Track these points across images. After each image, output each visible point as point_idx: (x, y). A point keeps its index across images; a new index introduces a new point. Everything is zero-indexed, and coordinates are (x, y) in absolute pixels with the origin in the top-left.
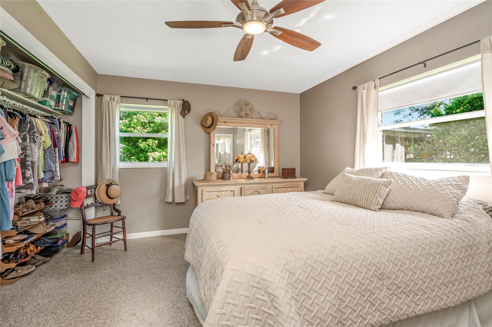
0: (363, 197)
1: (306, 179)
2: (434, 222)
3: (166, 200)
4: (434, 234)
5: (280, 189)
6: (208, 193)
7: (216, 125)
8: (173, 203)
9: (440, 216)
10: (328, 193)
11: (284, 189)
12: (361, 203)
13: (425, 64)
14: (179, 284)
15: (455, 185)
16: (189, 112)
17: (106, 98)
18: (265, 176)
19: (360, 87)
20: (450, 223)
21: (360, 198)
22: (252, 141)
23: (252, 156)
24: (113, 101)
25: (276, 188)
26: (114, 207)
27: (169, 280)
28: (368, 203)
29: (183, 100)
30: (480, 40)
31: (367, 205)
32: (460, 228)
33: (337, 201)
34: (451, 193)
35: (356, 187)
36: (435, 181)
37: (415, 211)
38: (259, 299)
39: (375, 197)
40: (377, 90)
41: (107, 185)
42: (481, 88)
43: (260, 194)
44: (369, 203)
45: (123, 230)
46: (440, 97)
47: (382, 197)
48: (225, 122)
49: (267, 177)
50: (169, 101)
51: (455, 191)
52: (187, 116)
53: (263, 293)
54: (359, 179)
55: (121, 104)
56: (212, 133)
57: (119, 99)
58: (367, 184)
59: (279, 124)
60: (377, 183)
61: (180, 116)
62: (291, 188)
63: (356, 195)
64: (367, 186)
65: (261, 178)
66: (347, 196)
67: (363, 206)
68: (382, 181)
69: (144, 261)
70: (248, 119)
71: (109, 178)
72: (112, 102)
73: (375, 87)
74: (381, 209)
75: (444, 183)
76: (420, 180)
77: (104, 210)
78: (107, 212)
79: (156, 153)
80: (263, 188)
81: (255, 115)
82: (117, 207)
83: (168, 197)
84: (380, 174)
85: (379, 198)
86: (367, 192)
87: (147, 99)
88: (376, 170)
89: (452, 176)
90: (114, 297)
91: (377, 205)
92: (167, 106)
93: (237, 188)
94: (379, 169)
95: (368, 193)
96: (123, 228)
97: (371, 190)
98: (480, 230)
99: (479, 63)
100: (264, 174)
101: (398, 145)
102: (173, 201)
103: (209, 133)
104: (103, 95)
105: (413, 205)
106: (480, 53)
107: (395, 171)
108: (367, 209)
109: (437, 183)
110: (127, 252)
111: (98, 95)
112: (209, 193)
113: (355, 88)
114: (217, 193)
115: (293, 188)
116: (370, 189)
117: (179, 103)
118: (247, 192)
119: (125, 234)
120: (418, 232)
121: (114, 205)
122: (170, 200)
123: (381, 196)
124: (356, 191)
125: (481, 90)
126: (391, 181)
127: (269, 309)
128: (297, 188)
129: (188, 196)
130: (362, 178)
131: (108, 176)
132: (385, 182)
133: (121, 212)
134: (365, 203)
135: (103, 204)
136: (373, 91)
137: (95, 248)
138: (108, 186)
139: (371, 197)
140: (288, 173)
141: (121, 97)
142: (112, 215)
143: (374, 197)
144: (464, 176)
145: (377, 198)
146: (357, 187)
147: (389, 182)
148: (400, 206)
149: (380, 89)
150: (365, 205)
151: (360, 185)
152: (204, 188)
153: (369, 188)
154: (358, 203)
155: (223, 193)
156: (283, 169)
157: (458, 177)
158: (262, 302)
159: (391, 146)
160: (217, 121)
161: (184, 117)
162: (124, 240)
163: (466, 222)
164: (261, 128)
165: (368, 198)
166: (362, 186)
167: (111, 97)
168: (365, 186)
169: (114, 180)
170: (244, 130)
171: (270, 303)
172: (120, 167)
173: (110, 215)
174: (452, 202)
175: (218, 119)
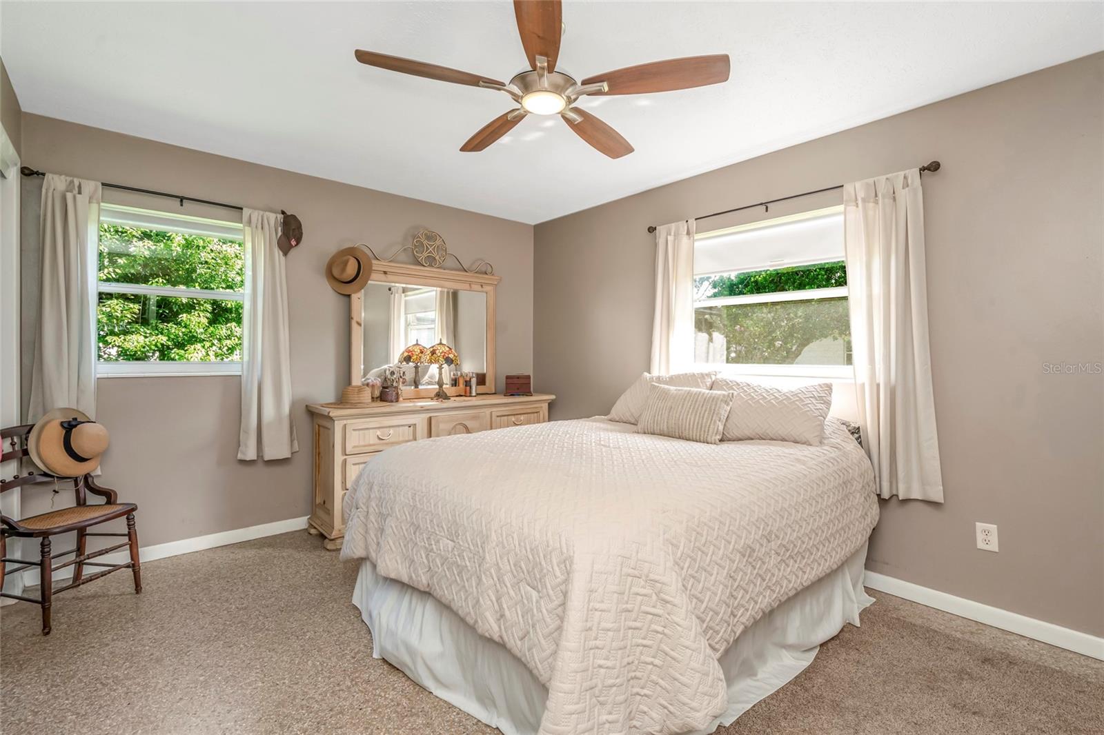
0: (694, 424)
1: (553, 397)
2: (806, 453)
3: (240, 456)
4: (811, 468)
5: (506, 418)
6: (357, 432)
7: (368, 279)
8: (261, 461)
9: (807, 443)
10: (617, 419)
11: (513, 417)
12: (691, 435)
13: (767, 208)
14: (340, 637)
15: (819, 397)
16: (298, 241)
17: (55, 183)
18: (471, 393)
19: (661, 230)
20: (823, 453)
21: (689, 424)
22: (408, 315)
23: (447, 349)
24: (80, 193)
25: (498, 416)
26: (86, 484)
27: (308, 634)
28: (702, 433)
29: (283, 213)
30: (843, 186)
31: (700, 436)
32: (834, 459)
33: (645, 433)
34: (815, 409)
35: (680, 407)
36: (792, 392)
37: (772, 439)
38: (638, 594)
39: (713, 422)
40: (692, 238)
41: (66, 425)
42: (844, 254)
43: (468, 431)
44: (704, 431)
45: (130, 540)
46: (786, 261)
47: (722, 421)
48: (385, 273)
49: (474, 394)
50: (246, 212)
51: (819, 406)
52: (293, 252)
53: (643, 583)
54: (683, 392)
55: (102, 204)
56: (354, 297)
57: (96, 190)
58: (698, 400)
59: (496, 283)
60: (713, 399)
61: (278, 253)
62: (526, 415)
63: (682, 420)
64: (698, 403)
65: (462, 396)
66: (665, 423)
67: (694, 437)
68: (720, 395)
69: (212, 607)
70: (435, 270)
71: (66, 406)
72: (75, 198)
73: (688, 233)
74: (721, 440)
75: (805, 394)
76: (771, 392)
77: (56, 492)
78: (66, 499)
79: (134, 337)
80: (475, 418)
81: (450, 262)
82: (99, 483)
83: (246, 446)
84: (709, 382)
85: (718, 422)
86: (700, 413)
87: (182, 199)
88: (703, 376)
89: (813, 384)
90: (181, 699)
91: (716, 434)
92: (241, 223)
93: (420, 420)
94: (707, 375)
95: (702, 415)
96: (129, 535)
97: (705, 411)
98: (852, 460)
99: (841, 218)
100: (468, 388)
101: (716, 335)
102: (258, 456)
103: (349, 296)
104: (44, 174)
105: (767, 431)
106: (842, 204)
107: (731, 379)
108: (700, 442)
109: (796, 394)
110: (142, 595)
111: (26, 172)
112: (361, 432)
113: (652, 230)
114: (379, 433)
115: (529, 415)
116: (704, 408)
117: (274, 219)
118: (442, 426)
119: (135, 550)
120: (794, 469)
121: (86, 477)
122: (251, 454)
123: (720, 418)
124: (681, 412)
125: (843, 257)
126: (733, 394)
127: (654, 607)
128: (536, 414)
129: (296, 443)
130: (686, 391)
131: (63, 398)
132: (724, 395)
133: (116, 494)
134: (697, 432)
135: (52, 477)
136: (685, 240)
137: (53, 597)
138: (69, 427)
139: (707, 422)
140: (516, 386)
141: (103, 184)
142: (81, 503)
143: (711, 422)
144: (826, 384)
145: (715, 422)
146: (682, 407)
147: (731, 395)
148: (748, 433)
149: (697, 236)
150: (698, 436)
151: (686, 402)
152: (349, 421)
153: (702, 407)
154: (686, 434)
155: (392, 431)
156: (508, 377)
157: (820, 385)
158: (641, 597)
159: (705, 336)
160: (370, 270)
161: (285, 254)
162: (134, 566)
163: (835, 449)
164: (439, 289)
165: (702, 424)
166: (690, 404)
167: (72, 182)
168: (695, 404)
169: (80, 410)
170: (390, 289)
171: (654, 597)
172: (98, 376)
173: (75, 505)
174: (819, 423)
175: (371, 265)
